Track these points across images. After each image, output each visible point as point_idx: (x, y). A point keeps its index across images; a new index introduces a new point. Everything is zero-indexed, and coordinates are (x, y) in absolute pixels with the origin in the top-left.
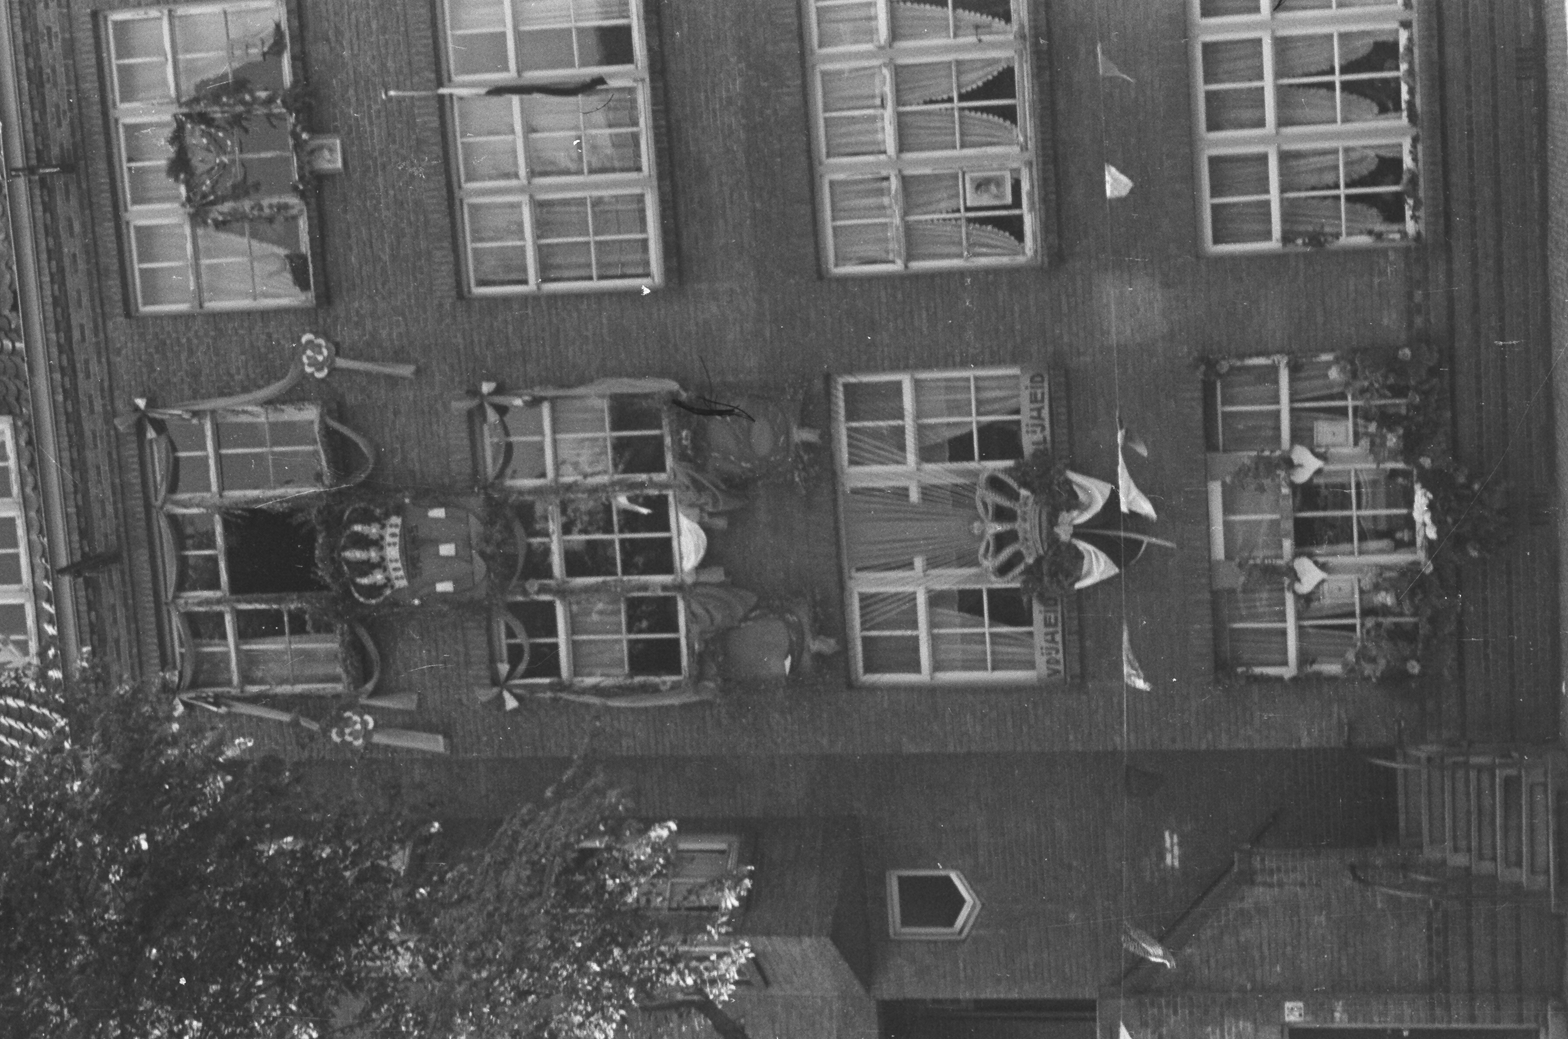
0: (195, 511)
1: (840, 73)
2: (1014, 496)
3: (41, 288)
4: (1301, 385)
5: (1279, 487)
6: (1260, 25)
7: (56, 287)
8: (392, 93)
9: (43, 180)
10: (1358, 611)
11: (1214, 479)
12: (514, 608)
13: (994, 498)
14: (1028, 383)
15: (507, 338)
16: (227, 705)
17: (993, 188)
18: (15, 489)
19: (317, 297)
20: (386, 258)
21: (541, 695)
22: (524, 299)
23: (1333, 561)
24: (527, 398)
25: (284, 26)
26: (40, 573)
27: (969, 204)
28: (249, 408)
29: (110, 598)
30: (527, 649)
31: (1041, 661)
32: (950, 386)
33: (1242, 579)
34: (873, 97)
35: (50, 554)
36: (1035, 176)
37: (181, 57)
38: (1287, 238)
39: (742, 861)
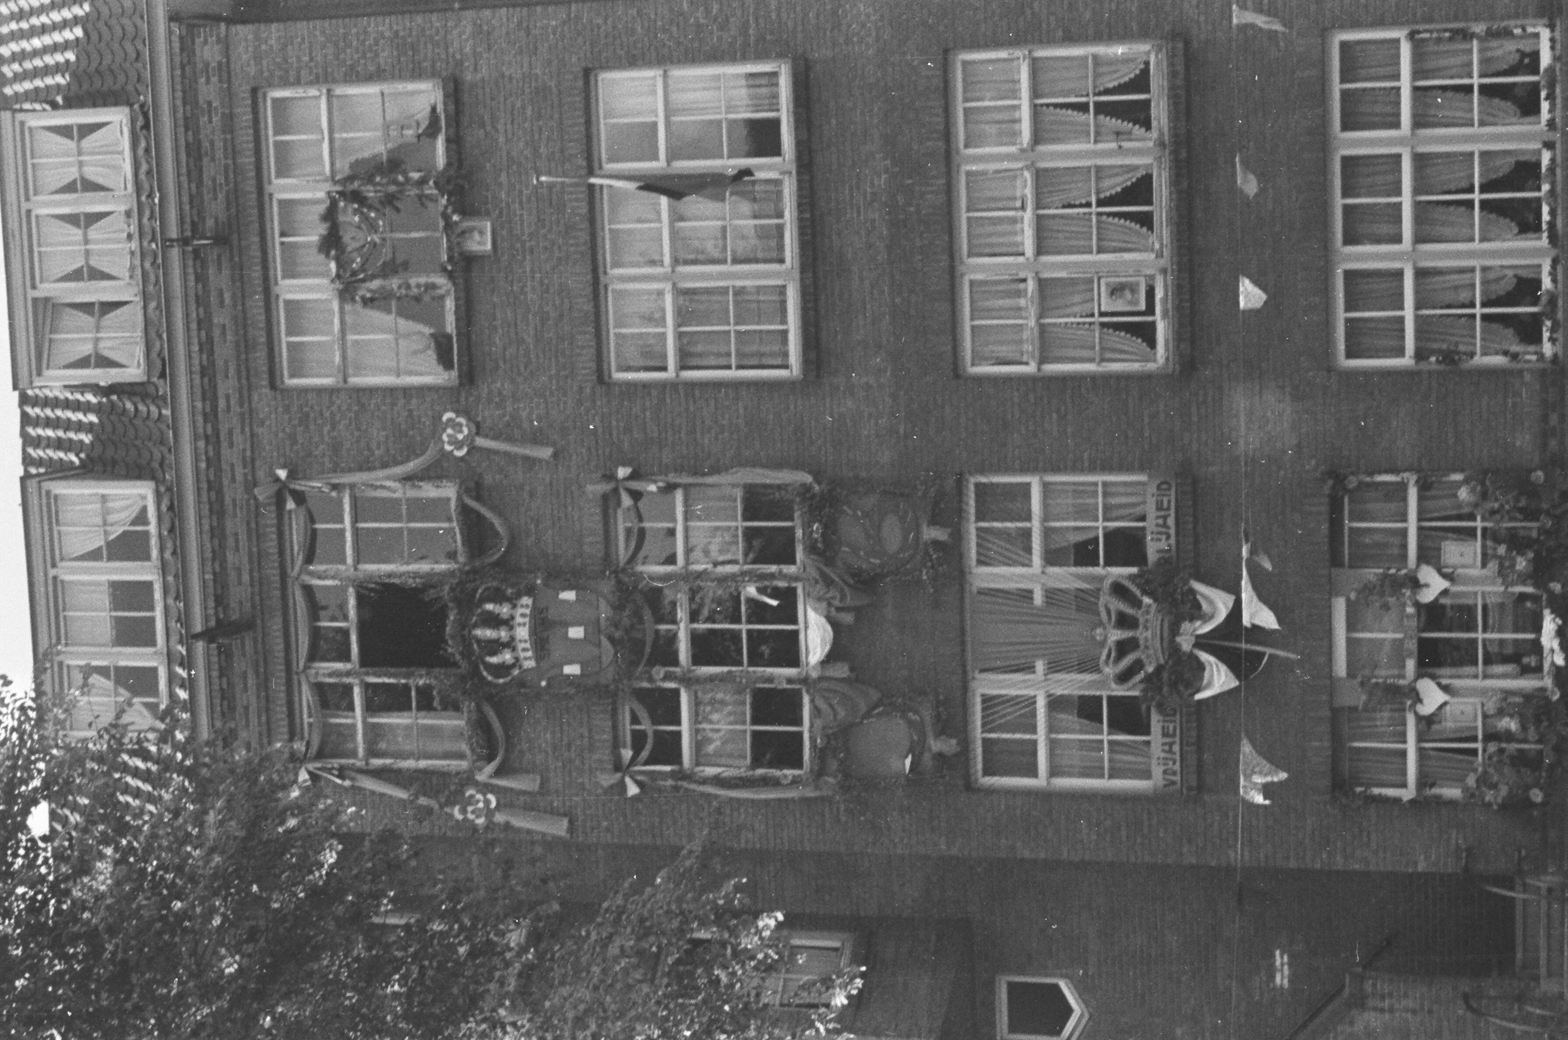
0: (329, 582)
1: (984, 173)
2: (1137, 603)
3: (190, 357)
4: (1430, 504)
5: (1404, 605)
6: (1401, 141)
7: (205, 356)
8: (543, 179)
9: (196, 252)
10: (1480, 737)
11: (1337, 595)
12: (641, 695)
13: (1118, 605)
14: (1155, 490)
15: (645, 423)
16: (352, 779)
17: (1128, 295)
18: (155, 553)
19: (460, 376)
20: (530, 340)
21: (662, 783)
22: (663, 386)
23: (1457, 683)
24: (661, 484)
25: (440, 108)
26: (174, 638)
27: (1103, 309)
28: (388, 483)
29: (240, 665)
30: (650, 734)
31: (1157, 771)
32: (1079, 490)
33: (1364, 697)
34: (1015, 199)
35: (185, 619)
36: (1169, 282)
37: (337, 136)
38: (1420, 355)
39: (856, 960)
